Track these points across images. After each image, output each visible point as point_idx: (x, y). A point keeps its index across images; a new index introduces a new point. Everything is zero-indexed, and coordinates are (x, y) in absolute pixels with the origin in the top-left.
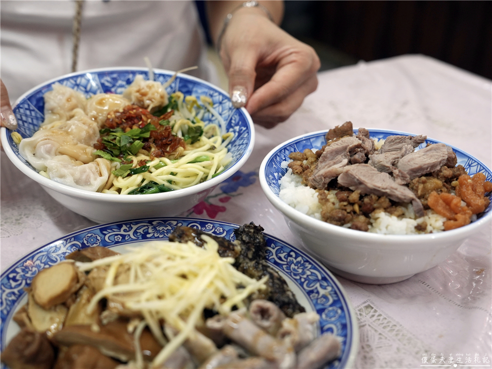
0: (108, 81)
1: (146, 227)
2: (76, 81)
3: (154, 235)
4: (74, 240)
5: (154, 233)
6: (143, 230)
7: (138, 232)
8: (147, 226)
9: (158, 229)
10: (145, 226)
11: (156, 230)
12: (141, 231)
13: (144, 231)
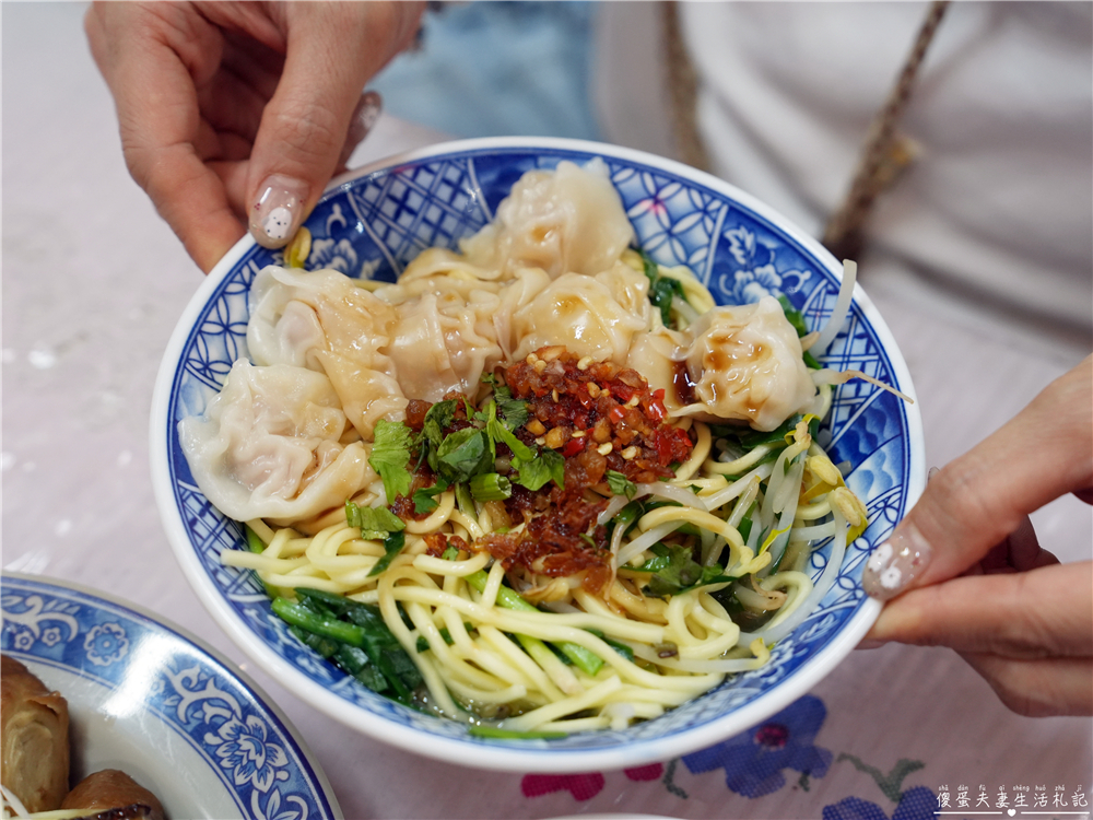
0: (743, 246)
1: (227, 714)
2: (659, 189)
3: (218, 746)
4: (75, 615)
5: (226, 741)
6: (215, 716)
7: (201, 709)
8: (234, 712)
9: (240, 742)
10: (229, 708)
11: (235, 740)
12: (210, 711)
13: (215, 720)
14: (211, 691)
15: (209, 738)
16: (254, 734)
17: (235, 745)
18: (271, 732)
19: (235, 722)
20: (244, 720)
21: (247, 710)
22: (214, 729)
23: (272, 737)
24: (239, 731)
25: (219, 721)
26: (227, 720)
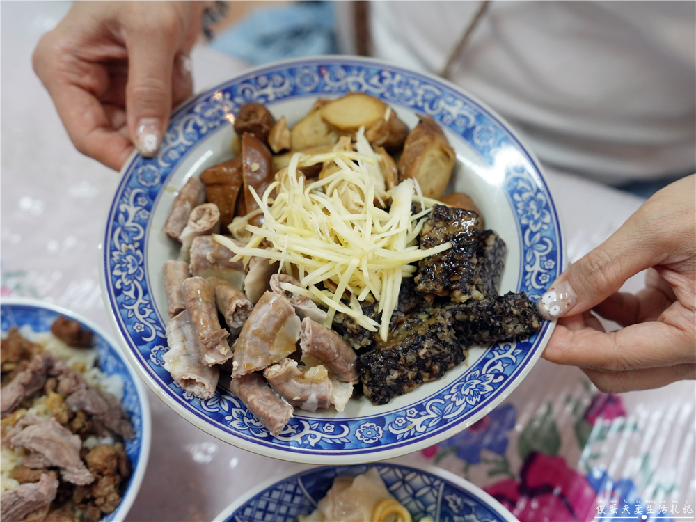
14: (525, 176)
15: (516, 197)
16: (539, 203)
17: (527, 204)
18: (547, 205)
19: (532, 194)
20: (536, 194)
21: (538, 191)
22: (520, 193)
23: (547, 208)
24: (532, 198)
25: (523, 190)
26: (527, 191)
